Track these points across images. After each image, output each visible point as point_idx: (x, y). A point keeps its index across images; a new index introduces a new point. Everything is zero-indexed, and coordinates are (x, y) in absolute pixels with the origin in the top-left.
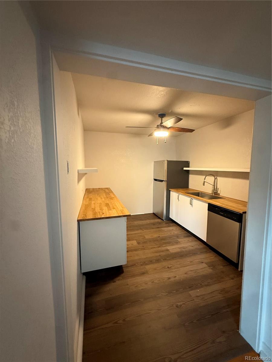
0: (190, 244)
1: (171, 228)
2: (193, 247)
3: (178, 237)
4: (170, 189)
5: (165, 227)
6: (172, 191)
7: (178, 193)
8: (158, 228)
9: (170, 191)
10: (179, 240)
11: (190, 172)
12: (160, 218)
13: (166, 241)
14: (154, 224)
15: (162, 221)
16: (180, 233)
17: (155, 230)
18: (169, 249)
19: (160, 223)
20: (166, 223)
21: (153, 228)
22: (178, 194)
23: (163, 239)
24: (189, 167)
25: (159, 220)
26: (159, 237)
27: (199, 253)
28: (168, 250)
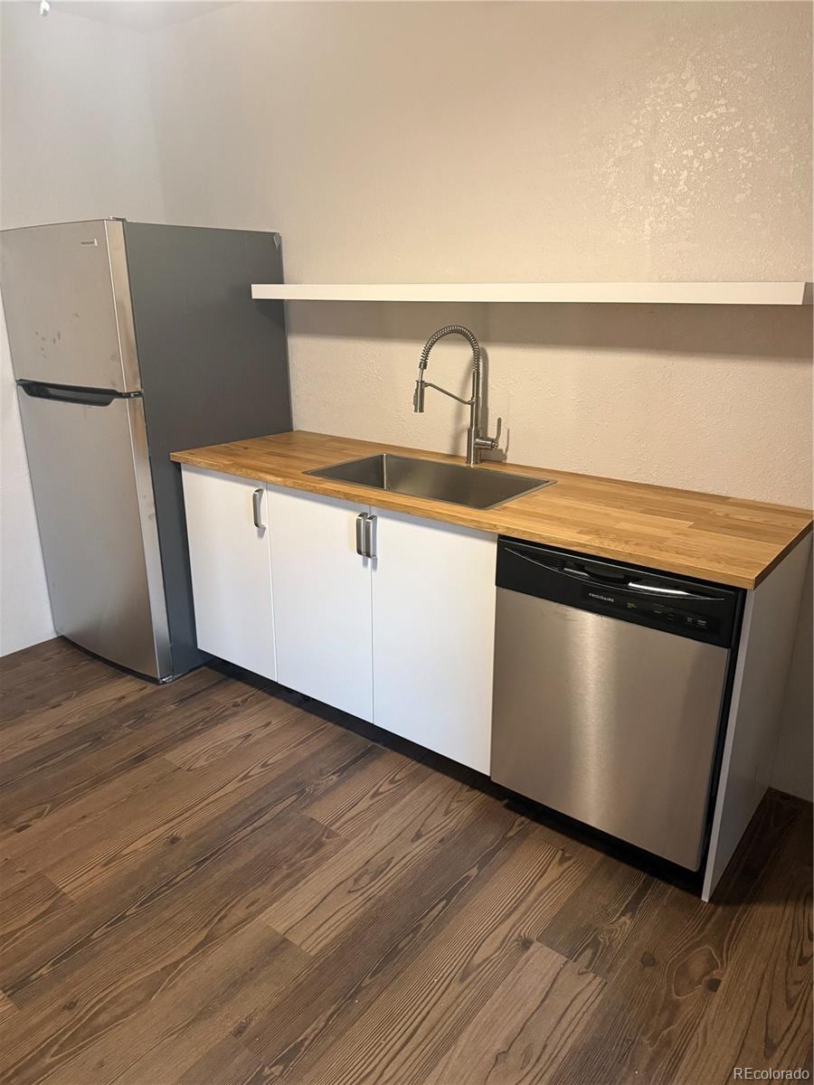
0: (393, 822)
1: (230, 732)
2: (418, 836)
3: (298, 788)
4: (176, 456)
5: (188, 735)
6: (198, 470)
7: (247, 480)
8: (141, 758)
9: (178, 467)
10: (321, 813)
11: (293, 318)
12: (123, 670)
13: (238, 864)
14: (93, 736)
15: (151, 688)
16: (304, 753)
17: (119, 786)
18: (280, 928)
19: (138, 715)
20: (184, 700)
21: (100, 779)
22: (253, 490)
23: (210, 850)
24: (280, 281)
25: (126, 689)
26: (174, 840)
27: (474, 871)
28: (279, 946)
